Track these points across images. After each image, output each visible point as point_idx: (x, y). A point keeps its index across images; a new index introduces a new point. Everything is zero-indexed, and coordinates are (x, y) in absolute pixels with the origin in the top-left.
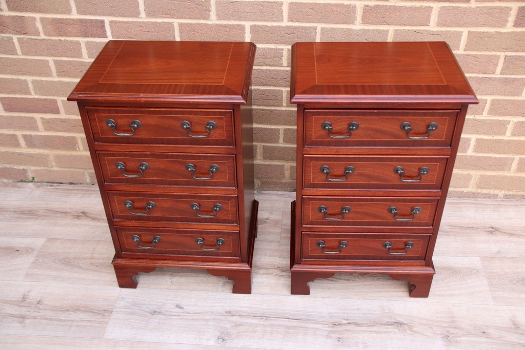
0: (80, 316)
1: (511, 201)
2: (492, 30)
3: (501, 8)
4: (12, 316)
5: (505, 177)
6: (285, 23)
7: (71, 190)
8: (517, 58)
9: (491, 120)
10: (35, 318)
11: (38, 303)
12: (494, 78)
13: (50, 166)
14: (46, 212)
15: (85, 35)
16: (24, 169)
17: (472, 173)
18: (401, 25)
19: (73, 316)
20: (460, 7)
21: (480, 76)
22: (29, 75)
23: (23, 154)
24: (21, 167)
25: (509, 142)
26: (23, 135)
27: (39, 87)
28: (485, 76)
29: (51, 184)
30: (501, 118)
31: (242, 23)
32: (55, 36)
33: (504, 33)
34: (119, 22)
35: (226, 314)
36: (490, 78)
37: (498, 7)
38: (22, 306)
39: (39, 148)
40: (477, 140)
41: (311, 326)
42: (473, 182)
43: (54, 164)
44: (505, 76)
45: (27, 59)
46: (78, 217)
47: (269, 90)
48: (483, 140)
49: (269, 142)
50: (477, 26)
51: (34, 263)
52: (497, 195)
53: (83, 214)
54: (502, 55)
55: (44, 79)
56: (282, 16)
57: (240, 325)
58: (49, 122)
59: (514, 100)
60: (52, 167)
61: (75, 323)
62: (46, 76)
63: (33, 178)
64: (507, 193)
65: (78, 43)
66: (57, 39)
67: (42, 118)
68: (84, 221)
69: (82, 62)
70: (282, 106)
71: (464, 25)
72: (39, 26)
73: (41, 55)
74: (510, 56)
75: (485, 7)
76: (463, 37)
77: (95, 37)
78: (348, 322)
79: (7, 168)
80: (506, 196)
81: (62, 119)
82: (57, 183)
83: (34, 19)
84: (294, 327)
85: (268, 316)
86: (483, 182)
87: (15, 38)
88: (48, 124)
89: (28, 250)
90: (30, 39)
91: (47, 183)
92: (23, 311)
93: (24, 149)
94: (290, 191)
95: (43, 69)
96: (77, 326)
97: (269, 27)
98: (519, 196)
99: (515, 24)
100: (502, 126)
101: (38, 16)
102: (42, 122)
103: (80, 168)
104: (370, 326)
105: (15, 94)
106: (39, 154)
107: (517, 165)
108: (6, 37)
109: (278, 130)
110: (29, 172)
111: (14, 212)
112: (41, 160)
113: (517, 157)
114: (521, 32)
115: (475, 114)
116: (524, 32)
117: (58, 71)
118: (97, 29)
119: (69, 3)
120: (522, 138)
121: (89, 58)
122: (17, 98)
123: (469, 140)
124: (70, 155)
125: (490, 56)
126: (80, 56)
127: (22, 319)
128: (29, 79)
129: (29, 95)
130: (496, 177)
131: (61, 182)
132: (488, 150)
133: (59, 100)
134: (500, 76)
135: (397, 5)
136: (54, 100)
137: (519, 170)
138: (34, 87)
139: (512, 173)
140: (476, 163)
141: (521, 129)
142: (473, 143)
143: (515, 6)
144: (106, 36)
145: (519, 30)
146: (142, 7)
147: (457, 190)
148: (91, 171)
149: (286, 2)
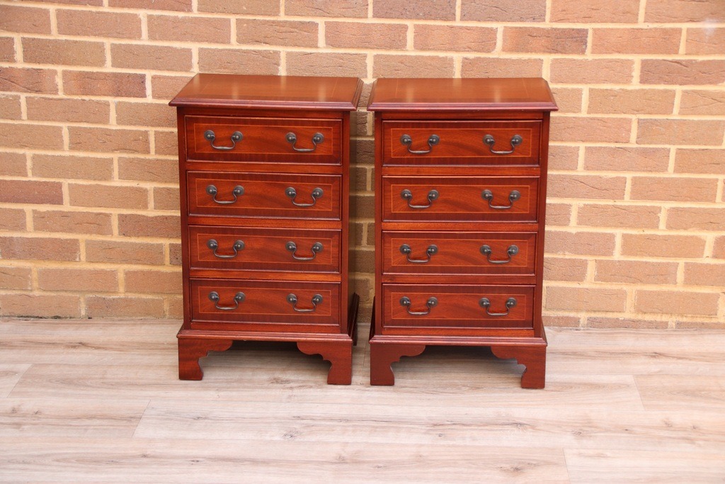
0: (98, 422)
1: (687, 331)
2: (616, 87)
3: (622, 61)
4: (3, 424)
5: (672, 293)
6: (370, 80)
7: (57, 324)
8: (652, 122)
9: (636, 207)
10: (34, 424)
11: (36, 413)
12: (630, 148)
13: (29, 288)
14: (24, 344)
15: (118, 94)
17: (625, 287)
19: (88, 422)
20: (574, 60)
21: (613, 145)
22: (30, 148)
25: (666, 238)
27: (42, 165)
28: (618, 145)
29: (25, 318)
30: (649, 204)
32: (78, 95)
33: (631, 91)
34: (164, 77)
35: (293, 418)
36: (625, 149)
37: (619, 59)
38: (14, 416)
39: (20, 259)
40: (624, 236)
41: (405, 426)
42: (629, 303)
43: (36, 284)
44: (642, 146)
45: (33, 126)
46: (74, 347)
48: (631, 236)
50: (598, 82)
51: (20, 383)
52: (667, 323)
53: (80, 345)
54: (634, 118)
55: (50, 153)
56: (366, 71)
57: (313, 426)
58: (43, 217)
59: (660, 178)
60: (31, 290)
61: (92, 427)
62: (54, 149)
64: (680, 319)
65: (107, 104)
66: (80, 99)
67: (35, 212)
69: (108, 129)
71: (583, 81)
72: (59, 81)
73: (54, 120)
74: (644, 120)
75: (604, 60)
76: (583, 96)
77: (131, 96)
78: (453, 423)
80: (679, 325)
81: (63, 212)
82: (34, 317)
83: (55, 72)
86: (644, 303)
87: (23, 97)
88: (42, 221)
89: (8, 373)
90: (43, 98)
91: (19, 317)
92: (16, 420)
95: (52, 139)
96: (95, 429)
98: (697, 324)
99: (641, 80)
100: (652, 216)
101: (60, 69)
102: (34, 217)
103: (75, 291)
104: (481, 426)
105: (4, 175)
106: (18, 269)
107: (683, 274)
108: (12, 96)
109: (361, 226)
112: (18, 279)
113: (682, 262)
114: (649, 89)
115: (613, 198)
116: (653, 90)
117: (71, 143)
118: (135, 86)
119: (104, 53)
120: (683, 233)
121: (118, 124)
122: (6, 181)
123: (612, 236)
124: (65, 270)
125: (620, 119)
126: (106, 121)
127: (18, 425)
128: (29, 153)
129: (23, 176)
130: (659, 294)
131: (40, 316)
132: (641, 251)
133: (66, 183)
134: (636, 146)
135: (501, 57)
136: (59, 183)
137: (688, 281)
138: (34, 165)
139: (679, 286)
140: (628, 273)
141: (677, 218)
142: (618, 241)
143: (637, 59)
144: (144, 96)
145: (647, 87)
146: (195, 59)
147: (610, 315)
148: (91, 296)
149: (370, 54)
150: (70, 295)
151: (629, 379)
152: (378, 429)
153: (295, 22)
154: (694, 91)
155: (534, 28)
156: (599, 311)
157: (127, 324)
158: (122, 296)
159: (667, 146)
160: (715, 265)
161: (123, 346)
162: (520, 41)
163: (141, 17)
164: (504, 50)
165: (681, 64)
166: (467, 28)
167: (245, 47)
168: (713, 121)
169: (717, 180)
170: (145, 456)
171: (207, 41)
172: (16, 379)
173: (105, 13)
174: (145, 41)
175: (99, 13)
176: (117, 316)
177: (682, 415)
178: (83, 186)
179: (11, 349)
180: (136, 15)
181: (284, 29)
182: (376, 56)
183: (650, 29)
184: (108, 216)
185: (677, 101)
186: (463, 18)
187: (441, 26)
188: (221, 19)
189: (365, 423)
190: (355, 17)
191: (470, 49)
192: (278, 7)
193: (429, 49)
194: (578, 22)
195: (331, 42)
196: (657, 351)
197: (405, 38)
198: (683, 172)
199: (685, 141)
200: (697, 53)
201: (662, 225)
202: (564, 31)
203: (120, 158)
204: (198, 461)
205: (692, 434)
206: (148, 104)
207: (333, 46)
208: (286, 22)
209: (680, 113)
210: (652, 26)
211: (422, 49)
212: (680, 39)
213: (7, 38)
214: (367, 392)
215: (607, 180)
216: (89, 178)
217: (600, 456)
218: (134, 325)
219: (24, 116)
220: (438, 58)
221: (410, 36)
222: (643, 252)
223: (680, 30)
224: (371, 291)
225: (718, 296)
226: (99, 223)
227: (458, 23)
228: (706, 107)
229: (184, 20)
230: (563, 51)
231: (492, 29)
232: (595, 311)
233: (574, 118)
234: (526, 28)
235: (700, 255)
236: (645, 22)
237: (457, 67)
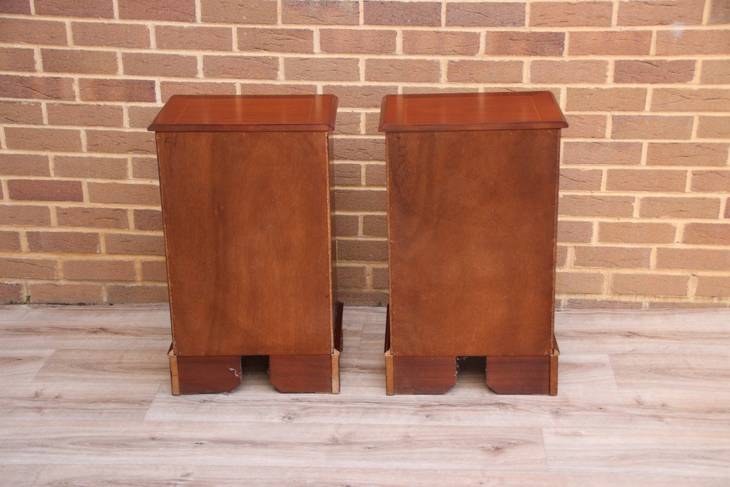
0: (113, 405)
1: (659, 310)
2: (592, 86)
3: (597, 62)
4: (25, 407)
5: (645, 276)
6: (362, 83)
7: (81, 310)
8: (625, 118)
9: (612, 197)
10: (54, 408)
11: (57, 398)
12: (605, 143)
13: (56, 278)
14: (50, 330)
15: (130, 99)
16: (17, 284)
17: (602, 271)
18: (491, 82)
19: (103, 406)
20: (553, 62)
21: (589, 140)
22: (52, 150)
23: (22, 262)
24: (15, 282)
25: (639, 226)
26: (28, 232)
27: (62, 165)
28: (594, 140)
29: (53, 305)
30: (623, 194)
31: (314, 83)
32: (93, 100)
33: (606, 90)
34: (172, 83)
35: (292, 401)
36: (600, 144)
37: (594, 60)
38: (36, 401)
39: (46, 251)
40: (601, 224)
42: (606, 285)
43: (61, 274)
44: (617, 141)
45: (53, 129)
46: (95, 332)
47: (345, 165)
48: (608, 224)
49: (346, 235)
50: (575, 81)
51: (44, 368)
53: (101, 330)
54: (609, 114)
55: (70, 155)
56: (359, 74)
57: (309, 408)
58: (66, 213)
59: (633, 170)
60: (58, 280)
61: (107, 411)
62: (74, 151)
63: (29, 297)
64: (653, 300)
65: (120, 109)
66: (96, 104)
67: (58, 208)
68: (104, 336)
69: (122, 132)
70: (360, 185)
71: (561, 81)
72: (76, 88)
73: (73, 125)
74: (618, 116)
75: (580, 61)
76: (561, 95)
77: (142, 101)
80: (652, 305)
81: (83, 208)
82: (61, 304)
83: (72, 80)
86: (620, 286)
87: (44, 103)
88: (65, 217)
90: (62, 104)
91: (48, 304)
92: (38, 404)
93: (25, 255)
94: (374, 306)
95: (71, 142)
96: (109, 412)
97: (344, 88)
98: (669, 304)
99: (615, 79)
100: (624, 207)
101: (76, 77)
102: (57, 213)
103: (97, 280)
105: (29, 175)
106: (45, 261)
107: (656, 258)
108: (33, 103)
109: (357, 217)
110: (25, 288)
111: (6, 330)
112: (45, 270)
113: (654, 247)
114: (623, 88)
115: (591, 189)
116: (627, 89)
117: (89, 144)
118: (146, 91)
119: (116, 62)
120: (655, 221)
121: (131, 127)
122: (31, 181)
123: (590, 224)
124: (87, 261)
125: (595, 116)
126: (120, 124)
127: (39, 409)
128: (51, 155)
129: (46, 176)
130: (633, 277)
131: (66, 303)
132: (617, 238)
133: (85, 182)
134: (611, 140)
135: (484, 60)
136: (79, 182)
137: (660, 265)
138: (56, 166)
139: (653, 270)
140: (604, 258)
141: (650, 207)
142: (596, 229)
143: (611, 60)
144: (154, 101)
145: (620, 86)
146: (200, 66)
147: (588, 297)
148: (111, 284)
149: (363, 58)
150: (93, 283)
151: (604, 358)
152: (370, 411)
153: (291, 30)
154: (664, 89)
155: (515, 32)
156: (578, 293)
157: (145, 310)
158: (140, 284)
159: (640, 141)
160: (686, 250)
161: (140, 331)
162: (502, 44)
163: (149, 27)
164: (487, 53)
165: (652, 64)
166: (452, 33)
167: (245, 54)
168: (682, 117)
169: (686, 171)
170: (153, 439)
171: (211, 49)
172: (40, 365)
173: (116, 25)
174: (153, 50)
175: (111, 24)
176: (136, 303)
177: (652, 393)
178: (101, 184)
179: (39, 335)
180: (144, 25)
181: (282, 37)
182: (368, 61)
183: (623, 32)
184: (124, 211)
185: (649, 98)
186: (448, 24)
187: (427, 32)
188: (223, 28)
189: (358, 405)
190: (347, 24)
191: (455, 53)
192: (276, 16)
193: (417, 54)
194: (555, 26)
195: (326, 48)
196: (632, 331)
197: (394, 43)
198: (655, 164)
199: (656, 136)
200: (667, 54)
201: (636, 214)
202: (542, 34)
203: (134, 159)
204: (202, 444)
205: (660, 412)
206: (158, 108)
207: (328, 52)
208: (283, 30)
209: (652, 110)
210: (624, 29)
211: (410, 54)
212: (650, 41)
213: (28, 50)
214: (362, 374)
215: (585, 173)
216: (106, 177)
217: (575, 434)
218: (152, 310)
219: (45, 121)
220: (425, 61)
221: (399, 41)
222: (618, 240)
223: (650, 33)
224: (368, 277)
225: (687, 278)
226: (116, 219)
227: (443, 29)
228: (676, 104)
229: (189, 30)
230: (542, 53)
231: (475, 34)
232: (574, 294)
234: (507, 32)
235: (672, 241)
236: (618, 25)
237: (444, 69)
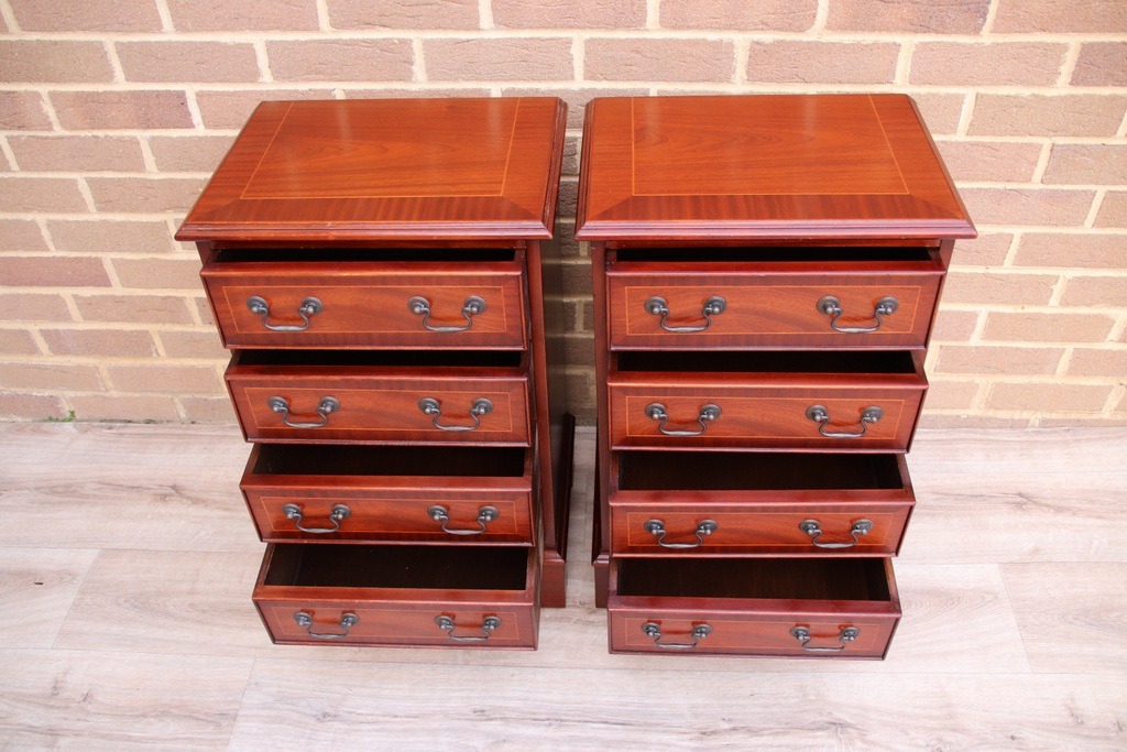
1: (1055, 432)
2: (1026, 92)
3: (1046, 47)
4: (32, 729)
5: (1045, 386)
6: (579, 83)
7: (149, 436)
8: (1076, 149)
9: (1020, 276)
10: (78, 734)
11: (84, 700)
12: (1029, 190)
13: (103, 389)
14: (99, 489)
15: (147, 124)
16: (51, 397)
17: (979, 379)
18: (832, 82)
19: (156, 728)
20: (958, 45)
21: (1000, 186)
22: (40, 212)
23: (46, 368)
24: (47, 393)
25: (1054, 318)
26: (41, 330)
27: (63, 234)
28: (1010, 186)
29: (109, 424)
31: (485, 86)
32: (84, 129)
33: (1051, 99)
34: (218, 94)
35: (473, 716)
36: (1019, 192)
37: (1040, 43)
38: (52, 707)
39: (76, 354)
40: (991, 315)
41: (653, 737)
42: (979, 398)
43: (110, 384)
44: (1051, 187)
45: (32, 180)
46: (164, 498)
48: (1002, 315)
50: (995, 82)
51: (75, 606)
52: (1028, 421)
53: (173, 491)
54: (1046, 142)
55: (71, 217)
56: (572, 68)
57: (504, 741)
58: (90, 304)
59: (1068, 235)
60: (107, 391)
61: (160, 746)
62: (74, 212)
63: (72, 413)
64: (1048, 416)
65: (134, 142)
66: (90, 135)
67: (75, 297)
68: (176, 508)
69: (146, 179)
70: (578, 256)
71: (969, 81)
72: (49, 109)
73: (59, 170)
74: (1062, 146)
75: (1012, 44)
76: (964, 107)
77: (169, 128)
78: (732, 726)
79: (18, 395)
80: (1045, 423)
81: (115, 296)
82: (121, 421)
83: (37, 96)
84: (620, 743)
85: (564, 717)
86: (1000, 398)
87: (3, 137)
88: (90, 308)
89: (65, 576)
90: (33, 137)
91: (102, 421)
92: (53, 718)
93: (47, 359)
95: (66, 198)
98: (1070, 421)
99: (1072, 80)
100: (1041, 288)
101: (44, 89)
102: (77, 304)
103: (164, 392)
104: (778, 733)
105: (15, 249)
106: (79, 367)
107: (1068, 363)
109: (572, 306)
110: (63, 400)
111: (36, 489)
112: (84, 378)
113: (1070, 347)
114: (1085, 95)
115: (986, 264)
116: (1092, 96)
117: (97, 201)
119: (108, 60)
120: (1083, 310)
121: (160, 171)
123: (974, 315)
124: (143, 367)
125: (1021, 146)
126: (141, 167)
127: (53, 736)
128: (40, 218)
129: (43, 250)
130: (1026, 387)
131: (128, 420)
132: (1013, 335)
133: (108, 258)
134: (1041, 187)
135: (823, 40)
136: (96, 259)
137: (1074, 371)
138: (53, 235)
139: (1059, 377)
140: (986, 362)
141: (1080, 291)
143: (1073, 42)
144: (191, 126)
145: (1081, 91)
146: (263, 61)
147: (948, 412)
148: (187, 396)
149: (578, 38)
150: (159, 395)
151: (994, 575)
159: (1092, 187)
160: (1120, 351)
162: (862, 10)
164: (829, 27)
167: (346, 35)
171: (278, 28)
172: (71, 597)
174: (169, 34)
177: (1092, 685)
178: (133, 261)
182: (590, 43)
184: (180, 299)
189: (589, 730)
191: (765, 26)
193: (689, 28)
195: (504, 19)
196: (1022, 489)
197: (643, 8)
198: (1109, 226)
203: (176, 220)
206: (200, 139)
207: (508, 26)
211: (675, 28)
216: (139, 250)
220: (705, 42)
221: (653, 3)
222: (1015, 337)
225: (1110, 388)
226: (171, 310)
230: (941, 29)
233: (942, 142)
235: (1102, 339)
237: (741, 58)
